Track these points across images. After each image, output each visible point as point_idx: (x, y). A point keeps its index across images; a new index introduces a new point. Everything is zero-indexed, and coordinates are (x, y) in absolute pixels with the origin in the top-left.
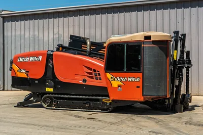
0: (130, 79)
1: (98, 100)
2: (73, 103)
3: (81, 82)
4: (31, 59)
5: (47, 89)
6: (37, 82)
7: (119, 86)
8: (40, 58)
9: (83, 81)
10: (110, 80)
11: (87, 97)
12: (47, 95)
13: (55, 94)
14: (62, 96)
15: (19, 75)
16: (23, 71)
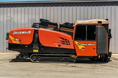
0: (89, 45)
1: (68, 56)
2: (51, 58)
3: (57, 46)
4: (23, 33)
5: (34, 50)
6: (27, 46)
7: (83, 48)
8: (30, 32)
9: (59, 46)
10: (77, 45)
11: (61, 55)
12: (34, 54)
13: (39, 53)
14: (44, 55)
15: (14, 42)
16: (17, 40)
